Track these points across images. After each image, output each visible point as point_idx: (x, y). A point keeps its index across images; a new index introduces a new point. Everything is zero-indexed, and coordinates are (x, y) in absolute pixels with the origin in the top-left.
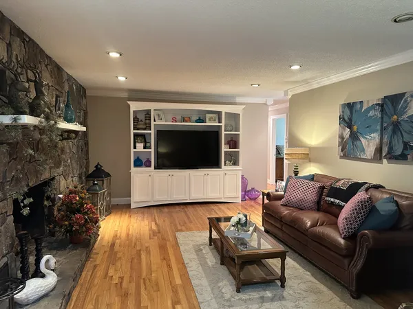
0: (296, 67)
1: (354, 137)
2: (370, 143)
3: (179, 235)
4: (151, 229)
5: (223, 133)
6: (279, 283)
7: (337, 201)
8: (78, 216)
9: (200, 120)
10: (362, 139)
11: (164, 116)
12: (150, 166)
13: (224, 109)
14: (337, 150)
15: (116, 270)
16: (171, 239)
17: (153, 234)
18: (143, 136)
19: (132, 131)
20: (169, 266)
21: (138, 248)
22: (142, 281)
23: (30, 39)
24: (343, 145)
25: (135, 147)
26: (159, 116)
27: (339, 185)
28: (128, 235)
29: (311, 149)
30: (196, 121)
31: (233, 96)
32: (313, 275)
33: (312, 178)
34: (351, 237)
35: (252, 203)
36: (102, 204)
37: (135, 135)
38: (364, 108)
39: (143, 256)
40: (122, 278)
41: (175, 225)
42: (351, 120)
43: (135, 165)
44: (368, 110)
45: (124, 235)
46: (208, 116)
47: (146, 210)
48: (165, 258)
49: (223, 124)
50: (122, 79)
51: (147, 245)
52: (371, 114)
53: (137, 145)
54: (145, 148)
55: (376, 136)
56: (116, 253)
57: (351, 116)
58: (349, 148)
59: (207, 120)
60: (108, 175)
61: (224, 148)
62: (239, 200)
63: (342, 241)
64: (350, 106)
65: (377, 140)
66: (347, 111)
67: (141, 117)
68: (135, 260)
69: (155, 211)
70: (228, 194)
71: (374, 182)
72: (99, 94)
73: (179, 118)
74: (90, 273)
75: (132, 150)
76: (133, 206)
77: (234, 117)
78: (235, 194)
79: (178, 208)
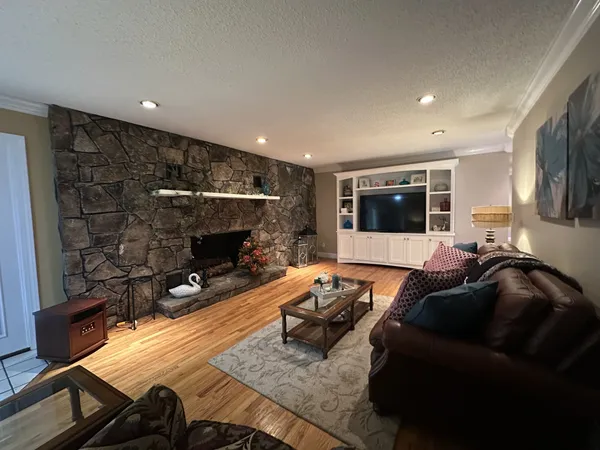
2: (557, 189)
5: (428, 193)
9: (404, 182)
10: (552, 186)
12: (352, 227)
19: (339, 198)
24: (539, 197)
25: (340, 212)
26: (364, 182)
30: (401, 184)
31: (452, 151)
36: (303, 256)
37: (341, 201)
38: (554, 127)
42: (543, 153)
46: (413, 177)
49: (428, 184)
50: (308, 156)
52: (559, 134)
53: (343, 209)
54: (349, 212)
55: (563, 175)
57: (543, 146)
58: (542, 203)
59: (412, 181)
60: (314, 233)
61: (430, 211)
65: (564, 182)
66: (541, 138)
73: (382, 182)
75: (338, 214)
76: (339, 261)
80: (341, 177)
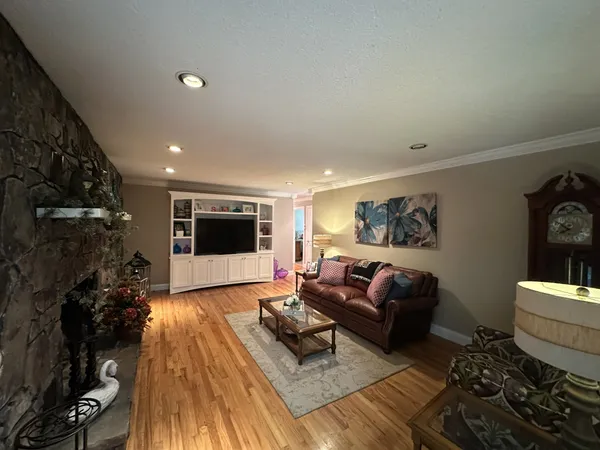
0: (328, 172)
1: (367, 227)
2: (379, 232)
3: (227, 316)
4: (198, 314)
5: (259, 221)
6: (330, 350)
7: (361, 277)
8: (130, 310)
9: (237, 210)
10: (374, 230)
11: (204, 206)
12: (189, 252)
13: (258, 201)
14: (354, 237)
15: (175, 362)
16: (222, 322)
17: (203, 319)
18: (182, 223)
19: (173, 219)
20: (229, 349)
21: (192, 335)
22: (207, 369)
23: (83, 124)
24: (359, 233)
25: (175, 235)
26: (199, 205)
27: (361, 264)
28: (176, 322)
29: (333, 235)
30: (234, 211)
32: (352, 339)
33: (338, 259)
34: (381, 306)
35: (282, 281)
37: (175, 223)
38: (375, 206)
39: (199, 343)
40: (184, 369)
41: (221, 308)
42: (364, 214)
43: (175, 252)
44: (378, 208)
45: (171, 323)
46: (245, 206)
47: (186, 294)
48: (222, 342)
49: (258, 214)
50: (170, 170)
51: (199, 330)
52: (380, 210)
53: (178, 232)
54: (185, 235)
55: (384, 227)
56: (169, 343)
57: (364, 211)
58: (363, 236)
59: (244, 210)
60: (148, 263)
61: (259, 235)
62: (272, 280)
63: (375, 310)
64: (364, 204)
65: (385, 230)
66: (361, 207)
67: (181, 206)
68: (192, 348)
69: (196, 295)
70: (262, 275)
71: (385, 262)
72: (145, 183)
73: (218, 207)
74: (147, 369)
75: (172, 238)
76: (172, 292)
77: (267, 208)
78: (268, 274)
79: (218, 291)
80: (176, 196)
